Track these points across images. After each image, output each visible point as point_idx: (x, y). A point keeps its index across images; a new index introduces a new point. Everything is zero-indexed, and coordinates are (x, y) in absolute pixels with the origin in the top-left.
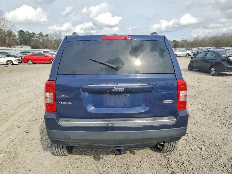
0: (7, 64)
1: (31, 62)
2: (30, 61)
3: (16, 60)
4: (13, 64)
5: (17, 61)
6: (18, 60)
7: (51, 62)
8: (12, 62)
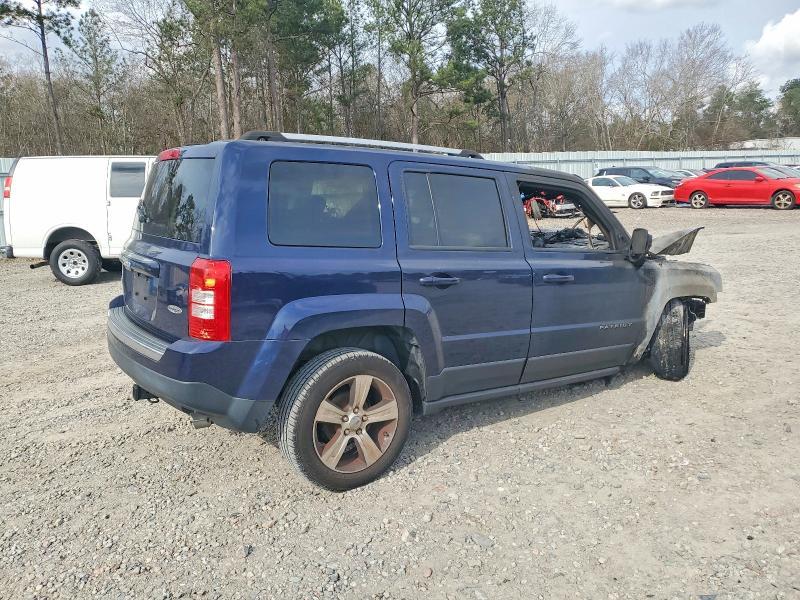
0: (630, 206)
1: (703, 199)
2: (700, 196)
3: (657, 193)
4: (645, 206)
5: (659, 196)
6: (664, 193)
7: (777, 202)
8: (644, 200)
